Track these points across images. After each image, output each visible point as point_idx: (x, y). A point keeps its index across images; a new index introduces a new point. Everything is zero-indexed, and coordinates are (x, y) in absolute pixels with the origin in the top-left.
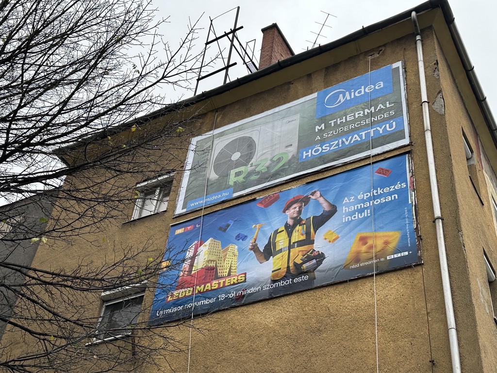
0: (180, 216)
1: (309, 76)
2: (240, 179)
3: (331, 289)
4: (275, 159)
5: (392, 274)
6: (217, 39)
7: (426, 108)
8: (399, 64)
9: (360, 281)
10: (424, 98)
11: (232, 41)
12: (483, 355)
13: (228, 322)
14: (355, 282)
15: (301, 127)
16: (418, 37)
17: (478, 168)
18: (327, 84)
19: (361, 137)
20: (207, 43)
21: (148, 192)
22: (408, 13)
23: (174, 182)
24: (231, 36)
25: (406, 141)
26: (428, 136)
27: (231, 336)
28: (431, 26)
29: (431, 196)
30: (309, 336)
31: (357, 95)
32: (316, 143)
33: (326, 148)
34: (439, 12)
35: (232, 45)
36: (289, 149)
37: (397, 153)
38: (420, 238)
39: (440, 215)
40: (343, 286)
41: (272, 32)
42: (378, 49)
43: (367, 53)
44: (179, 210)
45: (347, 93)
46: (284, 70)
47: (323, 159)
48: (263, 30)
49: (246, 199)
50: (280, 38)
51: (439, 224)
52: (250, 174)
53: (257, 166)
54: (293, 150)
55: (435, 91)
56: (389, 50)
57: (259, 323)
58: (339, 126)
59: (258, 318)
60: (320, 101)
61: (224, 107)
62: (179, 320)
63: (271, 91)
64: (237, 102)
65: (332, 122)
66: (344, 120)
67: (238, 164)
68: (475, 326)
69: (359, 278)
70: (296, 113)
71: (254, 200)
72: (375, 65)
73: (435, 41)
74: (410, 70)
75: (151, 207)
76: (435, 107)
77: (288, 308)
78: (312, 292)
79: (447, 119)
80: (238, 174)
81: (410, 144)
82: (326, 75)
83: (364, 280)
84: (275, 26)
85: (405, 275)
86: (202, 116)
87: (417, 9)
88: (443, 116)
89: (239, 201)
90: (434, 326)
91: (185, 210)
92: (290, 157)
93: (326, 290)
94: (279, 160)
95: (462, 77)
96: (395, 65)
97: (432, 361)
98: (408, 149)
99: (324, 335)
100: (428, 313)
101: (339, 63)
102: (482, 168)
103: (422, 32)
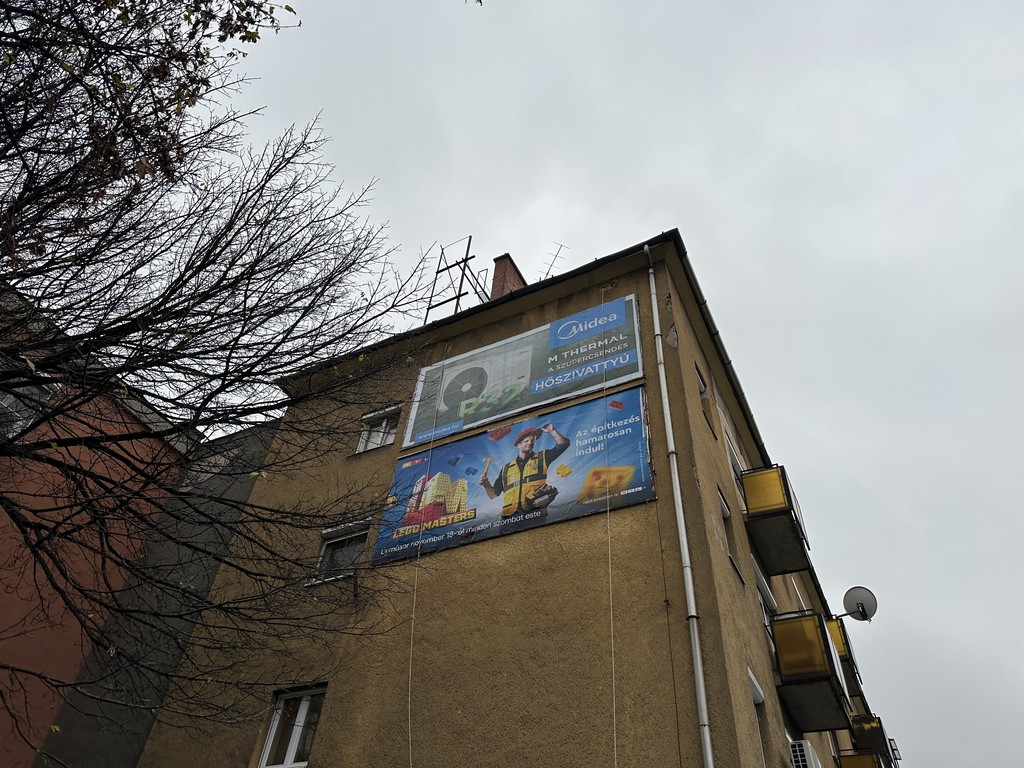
0: (409, 449)
1: (542, 307)
2: (471, 410)
3: (563, 526)
4: (507, 391)
5: (626, 510)
6: (448, 268)
7: (659, 341)
8: (632, 297)
9: (592, 517)
10: (658, 331)
11: (463, 270)
12: (718, 595)
14: (588, 519)
15: (533, 358)
16: (651, 271)
17: (711, 402)
18: (561, 315)
19: (594, 369)
20: (438, 272)
21: (374, 424)
22: (642, 245)
23: (402, 413)
24: (462, 265)
25: (639, 374)
26: (662, 369)
27: (459, 576)
28: (663, 261)
29: (665, 429)
30: (541, 574)
31: (590, 326)
32: (550, 374)
33: (559, 380)
34: (671, 245)
35: (464, 274)
36: (521, 380)
37: (631, 386)
38: (654, 472)
39: (673, 450)
40: (575, 522)
41: (504, 263)
42: (611, 282)
43: (600, 285)
44: (407, 443)
45: (580, 325)
46: (517, 300)
47: (556, 391)
48: (495, 260)
49: (476, 432)
50: (512, 268)
51: (674, 459)
52: (481, 406)
53: (488, 397)
54: (525, 382)
55: (668, 324)
56: (621, 282)
57: (489, 562)
58: (572, 358)
59: (487, 556)
60: (553, 332)
61: (455, 337)
62: (405, 559)
63: (503, 322)
64: (468, 332)
65: (565, 354)
66: (577, 352)
67: (469, 395)
68: (710, 564)
69: (592, 515)
70: (529, 344)
71: (485, 432)
72: (609, 297)
73: (668, 274)
74: (643, 303)
75: (377, 440)
76: (668, 340)
77: (519, 545)
78: (544, 529)
79: (680, 351)
80: (468, 406)
81: (644, 377)
82: (558, 307)
83: (598, 517)
84: (507, 256)
85: (640, 510)
86: (432, 345)
87: (649, 243)
88: (676, 349)
89: (470, 434)
90: (669, 564)
91: (413, 443)
92: (522, 388)
93: (558, 527)
94: (511, 391)
95: (694, 311)
96: (628, 298)
97: (667, 601)
98: (641, 382)
99: (557, 575)
100: (662, 551)
101: (572, 295)
102: (716, 403)
103: (655, 265)
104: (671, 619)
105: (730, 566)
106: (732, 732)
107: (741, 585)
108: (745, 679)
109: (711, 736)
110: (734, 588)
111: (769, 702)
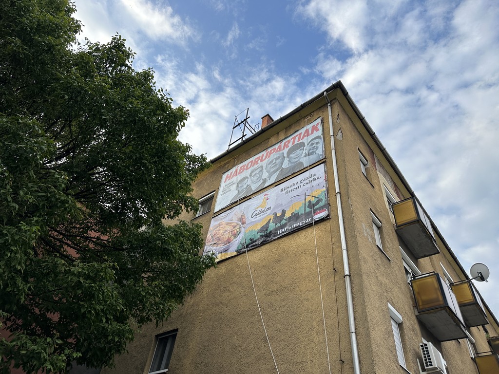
0: (217, 212)
5: (315, 226)
6: (239, 124)
7: (332, 138)
9: (300, 232)
11: (245, 124)
12: (362, 263)
13: (236, 263)
14: (297, 233)
16: (329, 104)
17: (371, 169)
18: (286, 136)
20: (234, 128)
23: (215, 196)
26: (333, 152)
27: (237, 270)
28: (335, 99)
29: (335, 182)
30: (274, 264)
34: (339, 90)
38: (329, 205)
39: (339, 191)
41: (267, 118)
42: (310, 114)
46: (266, 132)
48: (262, 118)
51: (338, 196)
55: (337, 129)
56: (315, 113)
61: (239, 156)
71: (250, 198)
72: (309, 122)
73: (338, 104)
74: (325, 122)
76: (337, 137)
79: (344, 142)
83: (302, 231)
84: (268, 115)
86: (229, 162)
87: (327, 91)
88: (341, 141)
90: (336, 250)
97: (334, 269)
99: (282, 263)
102: (376, 170)
103: (331, 101)
104: (337, 279)
105: (377, 250)
106: (368, 335)
107: (387, 261)
108: (384, 308)
109: (357, 339)
110: (379, 262)
111: (408, 323)
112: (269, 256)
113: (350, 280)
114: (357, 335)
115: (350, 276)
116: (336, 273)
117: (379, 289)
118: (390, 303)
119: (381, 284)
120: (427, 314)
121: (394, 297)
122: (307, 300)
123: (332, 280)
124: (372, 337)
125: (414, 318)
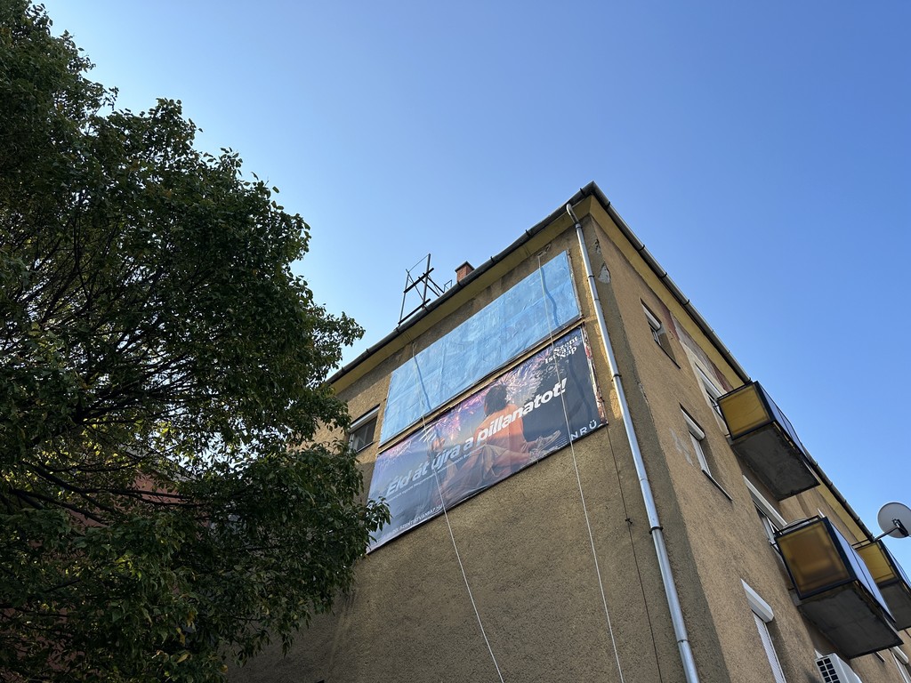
0: (386, 444)
6: (414, 284)
11: (426, 283)
13: (430, 535)
14: (545, 461)
16: (577, 226)
20: (406, 291)
24: (424, 280)
26: (597, 304)
34: (592, 198)
37: (572, 328)
38: (601, 400)
39: (616, 373)
41: (465, 270)
42: (545, 248)
46: (465, 288)
48: (456, 271)
51: (618, 381)
55: (597, 265)
56: (554, 245)
61: (419, 337)
64: (429, 329)
72: (544, 260)
76: (601, 279)
79: (613, 286)
81: (582, 317)
82: (503, 283)
84: (467, 264)
88: (609, 285)
90: (626, 483)
97: (628, 520)
98: (580, 322)
100: (618, 472)
102: (678, 339)
103: (581, 221)
104: (635, 539)
105: (705, 479)
106: (715, 643)
107: (727, 501)
108: (736, 590)
109: (693, 653)
110: (712, 502)
111: (784, 619)
112: (495, 512)
113: (663, 535)
114: (692, 647)
115: (661, 529)
116: (632, 528)
117: (721, 554)
118: (745, 581)
119: (723, 544)
120: (818, 600)
121: (751, 570)
122: (582, 588)
123: (626, 542)
124: (725, 647)
125: (794, 610)
